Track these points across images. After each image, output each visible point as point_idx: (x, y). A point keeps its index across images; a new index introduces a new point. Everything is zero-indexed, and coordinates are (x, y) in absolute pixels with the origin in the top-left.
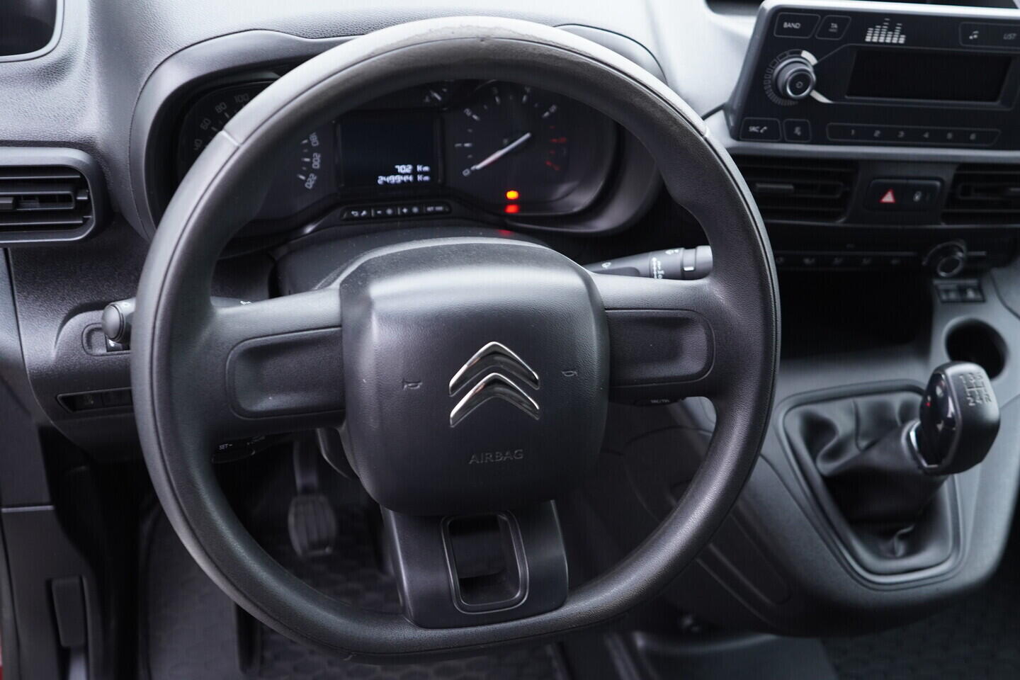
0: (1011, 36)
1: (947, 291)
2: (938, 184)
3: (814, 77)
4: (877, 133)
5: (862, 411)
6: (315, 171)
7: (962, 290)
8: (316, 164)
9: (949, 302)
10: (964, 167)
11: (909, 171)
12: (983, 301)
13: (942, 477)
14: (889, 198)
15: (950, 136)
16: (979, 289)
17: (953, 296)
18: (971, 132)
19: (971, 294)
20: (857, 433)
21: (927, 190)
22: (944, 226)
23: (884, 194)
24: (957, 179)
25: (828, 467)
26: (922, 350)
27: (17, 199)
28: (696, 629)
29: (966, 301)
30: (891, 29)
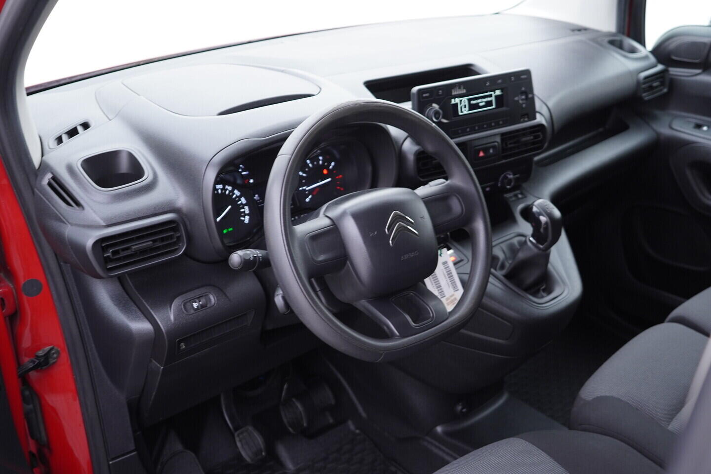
0: (500, 81)
1: (511, 197)
2: (496, 144)
3: (441, 111)
4: (468, 130)
5: (505, 248)
6: (247, 215)
7: (516, 196)
8: (247, 211)
9: (513, 201)
10: (503, 135)
11: (485, 141)
12: (526, 197)
13: (549, 251)
14: (481, 154)
15: (493, 124)
16: (522, 193)
17: (514, 199)
18: (499, 121)
19: (520, 196)
20: (506, 258)
21: (494, 147)
22: (504, 161)
23: (479, 153)
24: (502, 140)
25: (504, 272)
26: (514, 221)
27: (154, 241)
28: (464, 410)
29: (519, 199)
30: (460, 88)
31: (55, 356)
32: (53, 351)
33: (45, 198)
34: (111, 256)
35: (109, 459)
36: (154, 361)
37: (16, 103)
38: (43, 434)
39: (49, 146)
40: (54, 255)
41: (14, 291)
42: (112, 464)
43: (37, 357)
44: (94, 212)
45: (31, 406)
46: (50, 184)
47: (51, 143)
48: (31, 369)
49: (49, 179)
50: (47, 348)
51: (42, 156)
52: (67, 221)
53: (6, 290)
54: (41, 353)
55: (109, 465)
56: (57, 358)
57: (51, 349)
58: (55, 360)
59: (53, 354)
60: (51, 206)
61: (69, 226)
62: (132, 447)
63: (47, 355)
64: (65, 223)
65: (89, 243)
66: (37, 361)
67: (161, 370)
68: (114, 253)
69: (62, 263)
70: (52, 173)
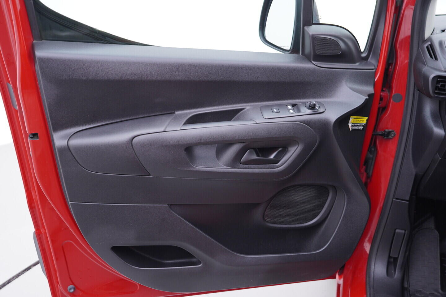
31: (393, 135)
32: (393, 133)
33: (422, 52)
34: (440, 87)
35: (394, 198)
36: (438, 154)
37: (429, 5)
38: (371, 171)
39: (436, 32)
40: (414, 84)
41: (389, 97)
42: (395, 201)
43: (385, 131)
44: (442, 63)
45: (371, 156)
46: (427, 47)
47: (438, 31)
48: (380, 135)
49: (428, 45)
50: (391, 130)
51: (431, 35)
52: (427, 65)
53: (386, 95)
54: (387, 130)
55: (393, 200)
56: (393, 137)
57: (392, 131)
58: (391, 138)
59: (392, 134)
60: (423, 57)
61: (427, 67)
62: (408, 198)
63: (390, 132)
64: (425, 65)
65: (432, 76)
66: (384, 133)
67: (439, 160)
68: (442, 86)
69: (416, 90)
70: (431, 42)
